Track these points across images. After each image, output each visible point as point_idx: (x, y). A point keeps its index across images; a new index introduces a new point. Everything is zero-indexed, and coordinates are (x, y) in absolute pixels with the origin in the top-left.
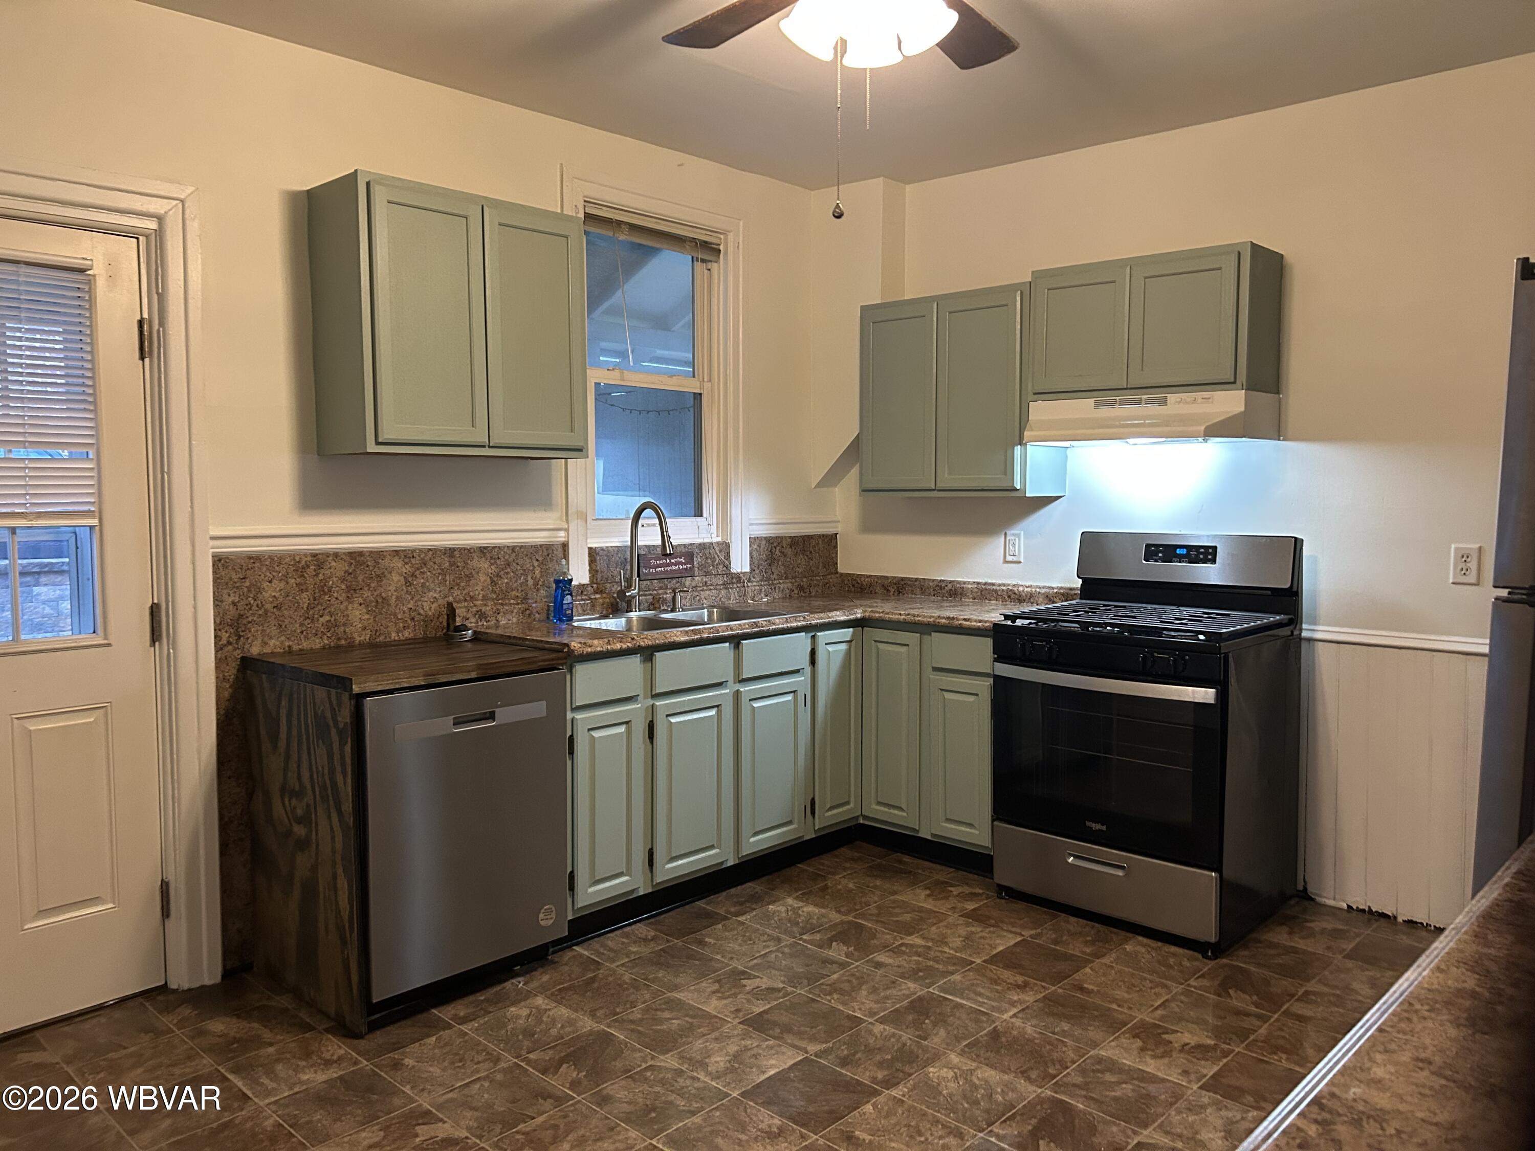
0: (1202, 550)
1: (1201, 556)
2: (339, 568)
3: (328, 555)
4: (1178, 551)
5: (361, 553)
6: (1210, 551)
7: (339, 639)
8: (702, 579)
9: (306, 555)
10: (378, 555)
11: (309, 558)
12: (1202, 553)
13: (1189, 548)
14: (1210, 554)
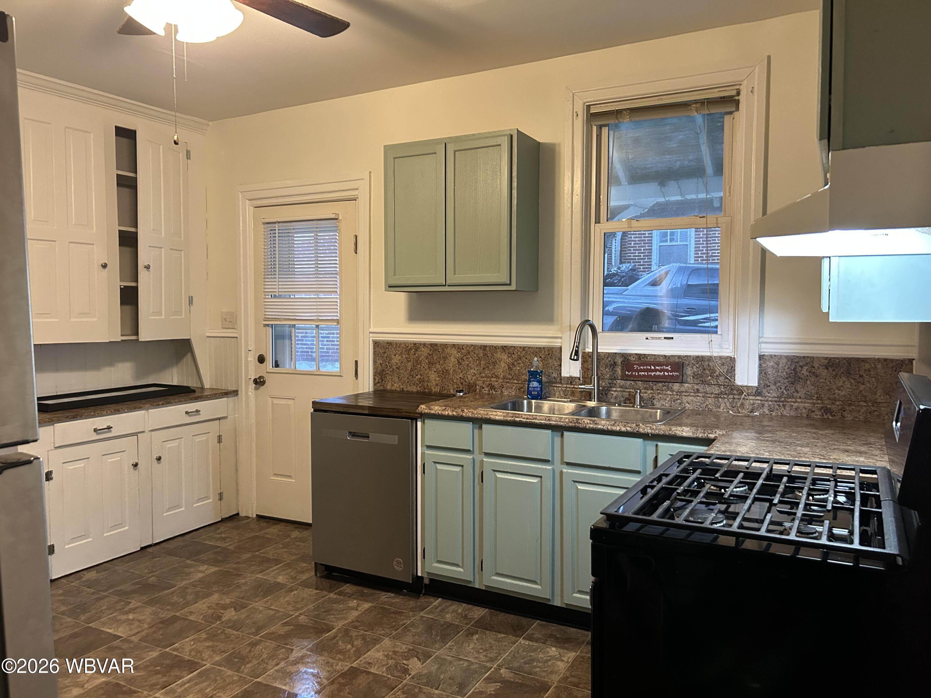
2: (425, 352)
3: (421, 344)
5: (436, 345)
7: (425, 388)
8: (693, 387)
9: (411, 344)
10: (445, 346)
11: (412, 345)
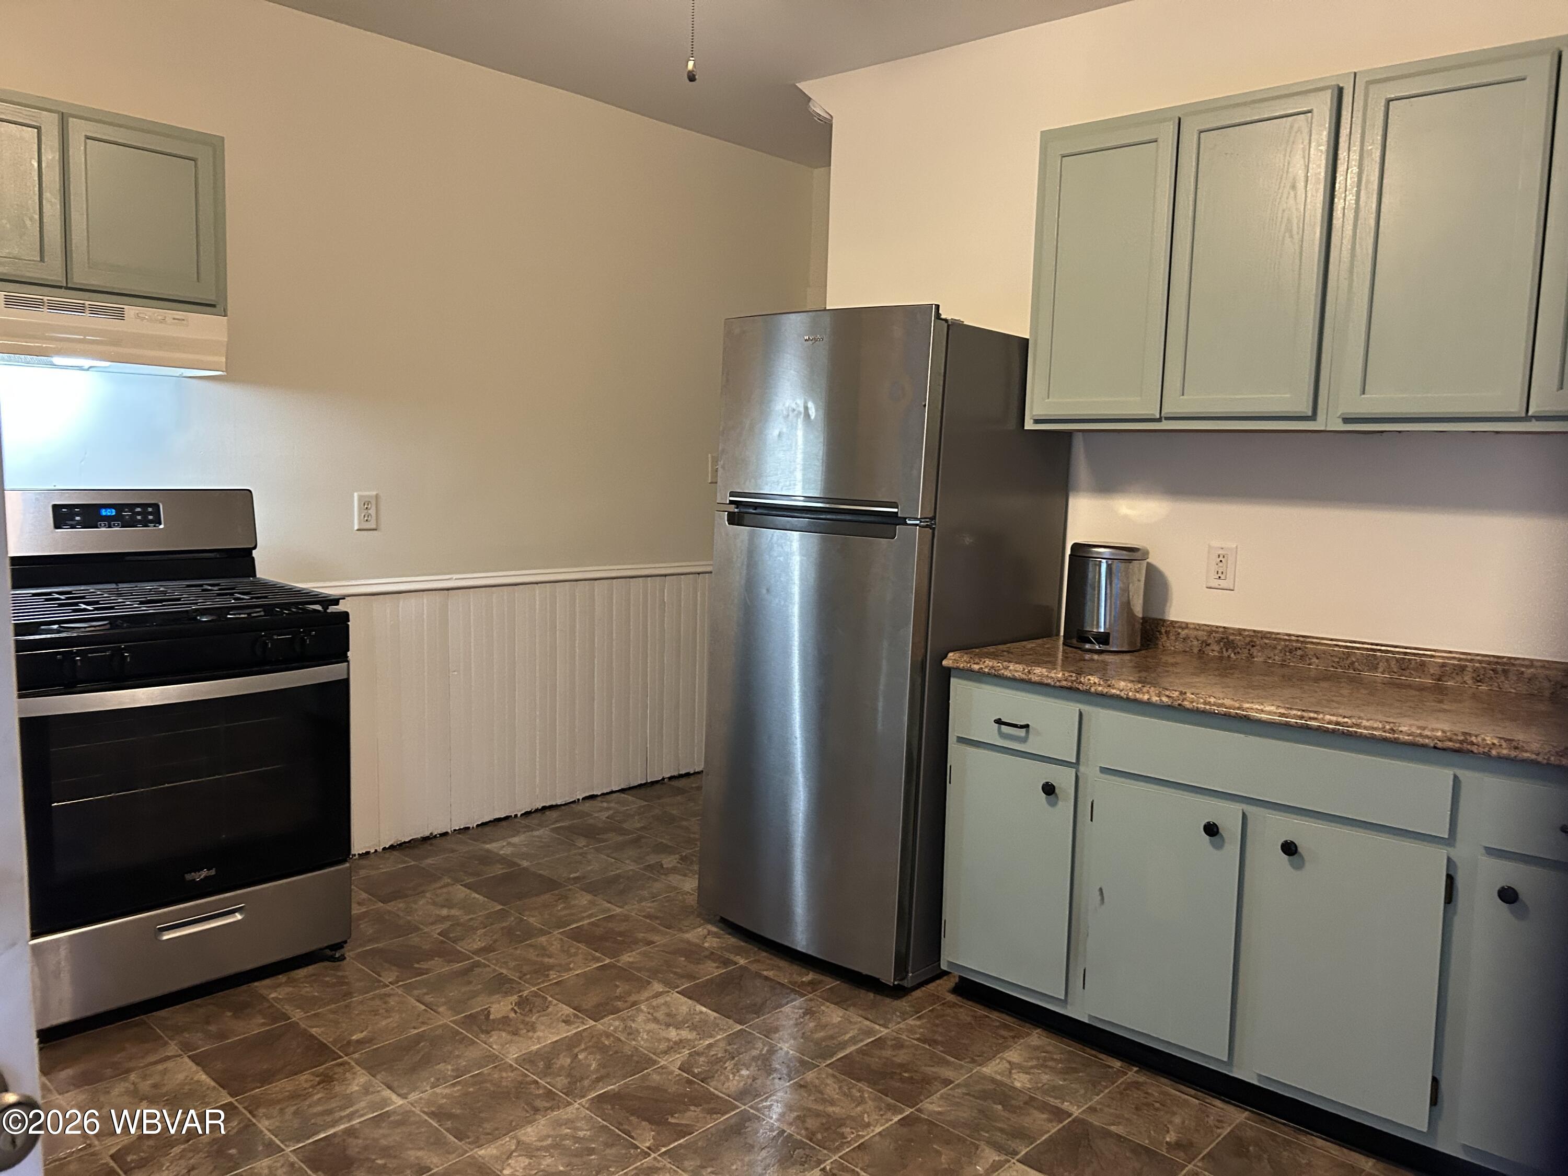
0: (139, 509)
1: (139, 517)
4: (104, 512)
6: (150, 510)
12: (139, 513)
13: (119, 507)
14: (151, 513)
